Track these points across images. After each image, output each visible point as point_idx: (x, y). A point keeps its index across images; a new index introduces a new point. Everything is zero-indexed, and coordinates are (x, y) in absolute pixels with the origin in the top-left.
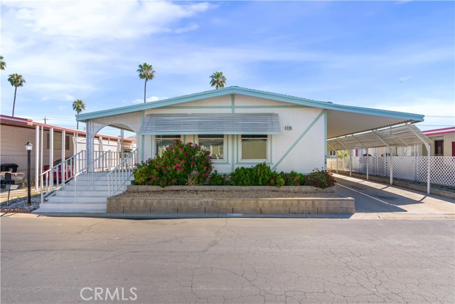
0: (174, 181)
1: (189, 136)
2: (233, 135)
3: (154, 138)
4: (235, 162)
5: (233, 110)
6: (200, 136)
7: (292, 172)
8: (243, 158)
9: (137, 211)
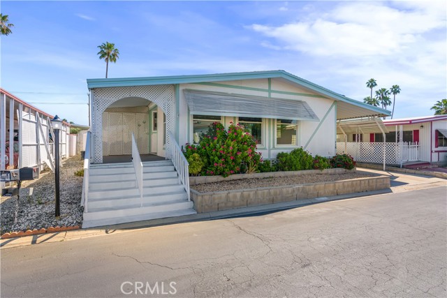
0: (237, 168)
1: (229, 117)
2: (269, 119)
3: (192, 119)
4: (272, 147)
5: (270, 95)
6: (241, 119)
7: (317, 156)
8: (278, 143)
9: (233, 207)
